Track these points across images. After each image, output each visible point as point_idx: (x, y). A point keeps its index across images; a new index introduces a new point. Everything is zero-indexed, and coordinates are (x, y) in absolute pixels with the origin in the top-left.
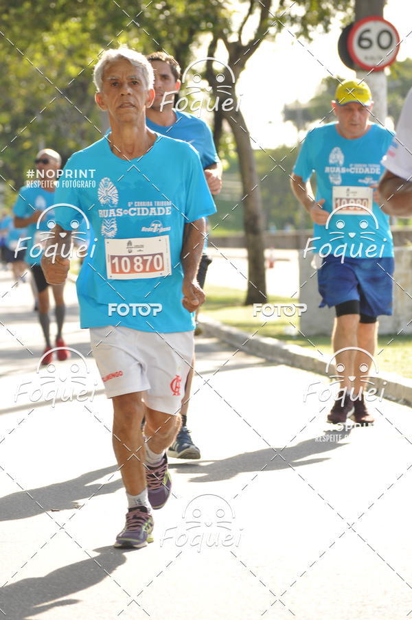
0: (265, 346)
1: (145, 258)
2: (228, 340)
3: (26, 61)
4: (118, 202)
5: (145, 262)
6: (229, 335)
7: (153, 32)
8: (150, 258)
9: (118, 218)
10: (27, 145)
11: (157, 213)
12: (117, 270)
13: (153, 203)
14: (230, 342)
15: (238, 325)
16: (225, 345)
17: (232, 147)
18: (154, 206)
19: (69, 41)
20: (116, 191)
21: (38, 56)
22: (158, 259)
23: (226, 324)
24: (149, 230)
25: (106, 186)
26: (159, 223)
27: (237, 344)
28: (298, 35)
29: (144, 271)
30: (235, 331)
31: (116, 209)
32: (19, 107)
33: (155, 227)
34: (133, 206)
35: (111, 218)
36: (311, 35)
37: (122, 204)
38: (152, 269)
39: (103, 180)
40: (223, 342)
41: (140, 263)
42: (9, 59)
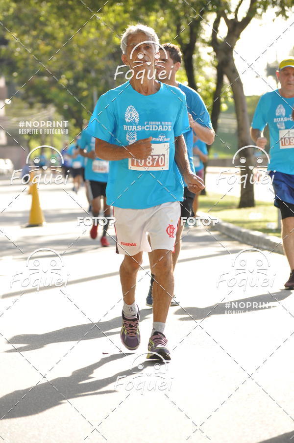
0: (253, 236)
1: (154, 157)
2: (227, 233)
3: (85, 34)
4: (139, 121)
5: (153, 160)
6: (228, 229)
7: (174, 12)
8: (157, 157)
9: (138, 132)
10: (85, 93)
11: (163, 129)
12: (135, 164)
13: (161, 123)
14: (228, 234)
15: (234, 222)
16: (225, 236)
17: (230, 94)
18: (161, 125)
19: (115, 19)
20: (138, 115)
21: (93, 30)
22: (162, 158)
23: (225, 221)
24: (157, 139)
25: (131, 111)
26: (163, 135)
27: (233, 236)
28: (278, 14)
29: (152, 165)
30: (231, 226)
31: (137, 126)
32: (80, 67)
33: (161, 138)
34: (148, 124)
35: (133, 131)
36: (287, 14)
37: (141, 123)
38: (158, 165)
39: (129, 107)
40: (223, 234)
41: (150, 161)
42: (73, 32)
